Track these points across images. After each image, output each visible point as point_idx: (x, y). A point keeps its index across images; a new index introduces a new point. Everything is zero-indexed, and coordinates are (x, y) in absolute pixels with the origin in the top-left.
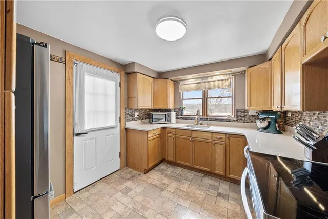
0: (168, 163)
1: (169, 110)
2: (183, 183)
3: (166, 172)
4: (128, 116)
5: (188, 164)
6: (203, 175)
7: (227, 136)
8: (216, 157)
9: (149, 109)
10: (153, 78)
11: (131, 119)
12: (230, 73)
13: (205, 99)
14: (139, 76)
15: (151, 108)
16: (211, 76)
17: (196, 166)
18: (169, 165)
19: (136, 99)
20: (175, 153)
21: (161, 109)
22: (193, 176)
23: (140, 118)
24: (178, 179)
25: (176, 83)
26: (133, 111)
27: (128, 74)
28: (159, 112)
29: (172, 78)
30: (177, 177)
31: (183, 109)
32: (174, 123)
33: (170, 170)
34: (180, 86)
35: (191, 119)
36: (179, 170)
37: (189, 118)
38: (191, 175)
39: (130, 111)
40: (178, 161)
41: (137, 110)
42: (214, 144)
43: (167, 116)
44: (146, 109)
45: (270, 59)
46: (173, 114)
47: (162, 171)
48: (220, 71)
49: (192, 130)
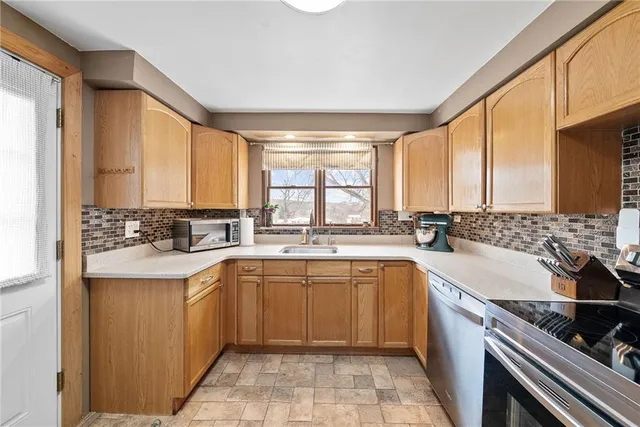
0: (241, 353)
1: (235, 213)
2: (299, 399)
3: (242, 382)
4: (98, 234)
5: (298, 342)
6: (330, 358)
7: (382, 265)
8: (360, 312)
9: (175, 211)
10: (193, 122)
11: (109, 245)
12: (369, 139)
13: (320, 188)
14: (149, 103)
15: (184, 206)
16: (338, 142)
17: (316, 343)
18: (244, 358)
19: (135, 176)
20: (262, 323)
21: (210, 211)
22: (313, 370)
23: (145, 237)
24: (282, 392)
25: (254, 147)
26: (120, 216)
27: (98, 89)
28: (203, 218)
29: (244, 133)
30: (277, 384)
31: (271, 210)
32: (250, 247)
33: (251, 372)
34: (264, 154)
35: (292, 232)
36: (275, 364)
37: (285, 232)
38: (305, 366)
39: (106, 217)
40: (272, 341)
41: (133, 214)
42: (356, 286)
43: (232, 229)
44: (164, 211)
45: (447, 124)
46: (248, 224)
47: (230, 382)
48: (354, 133)
49: (307, 260)
